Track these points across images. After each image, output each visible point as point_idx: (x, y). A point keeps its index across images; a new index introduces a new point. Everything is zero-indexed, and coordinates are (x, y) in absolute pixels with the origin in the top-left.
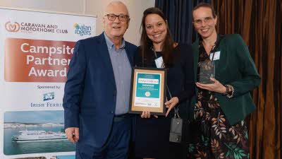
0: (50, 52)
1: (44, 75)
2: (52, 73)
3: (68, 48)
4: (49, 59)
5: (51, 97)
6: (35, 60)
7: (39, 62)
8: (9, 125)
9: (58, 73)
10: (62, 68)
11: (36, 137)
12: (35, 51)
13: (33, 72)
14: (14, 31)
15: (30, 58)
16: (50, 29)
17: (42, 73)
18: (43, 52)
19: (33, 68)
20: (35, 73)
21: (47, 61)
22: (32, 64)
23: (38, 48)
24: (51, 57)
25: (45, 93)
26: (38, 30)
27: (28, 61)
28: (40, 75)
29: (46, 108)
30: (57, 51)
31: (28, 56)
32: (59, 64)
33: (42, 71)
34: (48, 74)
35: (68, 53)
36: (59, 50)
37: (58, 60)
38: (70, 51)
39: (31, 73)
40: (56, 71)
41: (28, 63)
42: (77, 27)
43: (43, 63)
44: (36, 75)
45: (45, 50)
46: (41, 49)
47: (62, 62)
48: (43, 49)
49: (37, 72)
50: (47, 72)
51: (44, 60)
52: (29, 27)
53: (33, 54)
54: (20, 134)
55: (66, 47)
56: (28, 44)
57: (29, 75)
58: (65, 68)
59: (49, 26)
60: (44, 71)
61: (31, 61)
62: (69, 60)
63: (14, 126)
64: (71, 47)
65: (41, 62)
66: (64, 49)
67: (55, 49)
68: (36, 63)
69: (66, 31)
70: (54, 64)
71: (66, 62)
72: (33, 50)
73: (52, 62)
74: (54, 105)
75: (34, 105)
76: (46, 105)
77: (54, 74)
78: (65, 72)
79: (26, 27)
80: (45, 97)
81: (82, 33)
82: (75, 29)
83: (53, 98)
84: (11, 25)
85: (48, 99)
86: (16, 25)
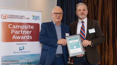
0: (22, 28)
1: (19, 38)
2: (23, 38)
3: (30, 26)
4: (22, 31)
6: (15, 32)
7: (17, 32)
8: (4, 62)
9: (26, 37)
10: (27, 35)
13: (14, 37)
14: (5, 18)
15: (13, 31)
16: (22, 17)
19: (14, 36)
20: (15, 38)
21: (20, 32)
23: (16, 26)
25: (20, 47)
26: (16, 18)
28: (17, 39)
31: (12, 30)
32: (26, 33)
33: (18, 37)
36: (26, 27)
37: (26, 31)
38: (31, 27)
41: (12, 33)
42: (34, 16)
43: (19, 33)
45: (19, 27)
47: (27, 32)
48: (18, 26)
49: (16, 37)
50: (21, 37)
51: (19, 31)
52: (12, 17)
53: (14, 29)
55: (29, 25)
56: (12, 25)
57: (13, 39)
58: (29, 35)
59: (21, 16)
60: (19, 37)
61: (13, 32)
62: (30, 32)
63: (6, 63)
64: (31, 26)
65: (18, 33)
66: (28, 26)
67: (24, 27)
68: (15, 33)
69: (29, 19)
70: (24, 33)
71: (29, 32)
72: (14, 27)
73: (23, 32)
74: (24, 52)
75: (15, 52)
76: (20, 52)
77: (24, 38)
78: (29, 37)
79: (10, 17)
80: (20, 49)
81: (35, 19)
82: (33, 17)
83: (24, 49)
84: (4, 16)
85: (21, 50)
86: (6, 16)
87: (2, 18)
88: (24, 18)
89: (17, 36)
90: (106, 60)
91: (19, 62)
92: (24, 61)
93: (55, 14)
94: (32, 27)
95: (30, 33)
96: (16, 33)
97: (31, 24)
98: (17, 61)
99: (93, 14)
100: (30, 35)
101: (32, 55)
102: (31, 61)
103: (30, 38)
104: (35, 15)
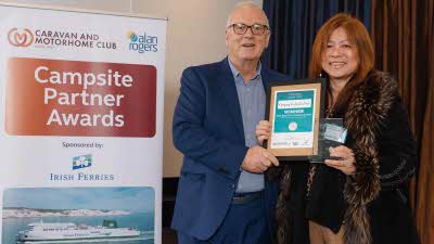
0: (86, 80)
1: (74, 123)
2: (88, 121)
3: (117, 75)
4: (84, 94)
5: (86, 163)
6: (58, 97)
7: (66, 99)
8: (12, 213)
9: (99, 120)
10: (107, 110)
11: (59, 235)
12: (58, 81)
13: (55, 117)
14: (22, 45)
15: (50, 93)
16: (86, 41)
17: (70, 120)
18: (72, 82)
19: (55, 112)
20: (58, 120)
21: (79, 99)
22: (53, 103)
23: (65, 75)
24: (87, 91)
25: (76, 155)
26: (64, 43)
27: (47, 97)
28: (67, 123)
29: (76, 183)
30: (97, 81)
31: (47, 90)
32: (100, 103)
33: (71, 116)
34: (82, 122)
35: (117, 84)
36: (101, 80)
37: (100, 97)
38: (120, 81)
39: (51, 120)
40: (95, 117)
41: (46, 102)
42: (133, 37)
43: (73, 103)
44: (60, 123)
45: (76, 78)
46: (69, 77)
47: (106, 100)
48: (73, 76)
49: (62, 120)
50: (80, 118)
51: (74, 96)
52: (49, 37)
53: (56, 86)
54: (31, 228)
55: (113, 73)
56: (46, 69)
57: (49, 123)
58: (112, 112)
59: (83, 36)
60: (74, 116)
61: (52, 97)
62: (119, 97)
63: (20, 215)
64: (122, 74)
65: (70, 100)
66: (110, 76)
67: (94, 77)
68: (60, 101)
69: (114, 46)
70: (92, 103)
71: (113, 99)
72: (55, 79)
73: (88, 99)
74: (91, 177)
75: (56, 177)
76: (76, 177)
77: (92, 122)
78: (111, 117)
79: (44, 37)
80: (74, 163)
81: (142, 49)
82: (130, 41)
83: (90, 165)
84: (17, 34)
85: (80, 167)
86: (28, 34)
87: (11, 42)
88: (95, 43)
89: (64, 115)
91: (71, 215)
92: (91, 213)
93: (238, 30)
95: (118, 104)
96: (63, 101)
97: (123, 69)
98: (61, 211)
100: (117, 111)
102: (118, 213)
103: (115, 122)
104: (139, 33)
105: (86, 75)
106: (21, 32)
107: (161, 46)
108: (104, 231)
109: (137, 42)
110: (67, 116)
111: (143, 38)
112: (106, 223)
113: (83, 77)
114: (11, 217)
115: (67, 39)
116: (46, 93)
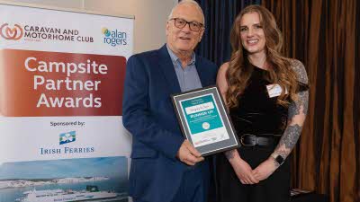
0: (69, 70)
1: (60, 106)
2: (72, 103)
3: (94, 65)
4: (68, 81)
5: (71, 139)
6: (46, 83)
7: (52, 85)
8: (8, 184)
9: (81, 102)
10: (86, 94)
12: (46, 70)
13: (43, 100)
15: (39, 80)
16: (69, 35)
17: (57, 102)
18: (57, 70)
19: (43, 96)
20: (46, 102)
21: (63, 85)
22: (42, 89)
23: (51, 64)
24: (70, 78)
25: (62, 132)
26: (49, 37)
27: (36, 84)
28: (54, 105)
29: (63, 156)
30: (79, 69)
31: (36, 77)
32: (81, 89)
33: (57, 99)
34: (66, 104)
35: (95, 72)
36: (81, 68)
37: (81, 83)
38: (97, 69)
39: (40, 102)
40: (78, 100)
41: (35, 88)
42: (107, 32)
43: (59, 88)
44: (48, 106)
45: (60, 67)
46: (54, 66)
47: (86, 85)
48: (58, 65)
49: (49, 101)
50: (65, 101)
51: (59, 82)
52: (35, 32)
53: (43, 74)
54: (26, 195)
55: (91, 63)
56: (35, 59)
57: (38, 106)
58: (91, 95)
59: (65, 32)
60: (60, 100)
61: (40, 84)
62: (97, 83)
63: (16, 185)
64: (99, 63)
65: (56, 86)
66: (89, 65)
67: (75, 66)
68: (47, 87)
69: (91, 40)
70: (75, 88)
71: (92, 85)
72: (42, 68)
73: (71, 85)
74: (76, 150)
75: (46, 152)
76: (63, 150)
77: (75, 104)
78: (91, 99)
79: (31, 32)
80: (61, 139)
81: (114, 42)
82: (104, 36)
83: (74, 140)
84: (8, 29)
85: (66, 142)
86: (18, 29)
87: (3, 36)
88: (76, 37)
89: (51, 99)
90: (333, 178)
91: (61, 182)
92: (76, 181)
93: (178, 24)
94: (103, 69)
95: (96, 89)
96: (50, 86)
97: (99, 59)
98: (51, 180)
99: (294, 29)
100: (96, 94)
101: (102, 158)
102: (98, 179)
103: (94, 104)
104: (112, 29)
105: (69, 65)
106: (12, 27)
107: (130, 39)
108: (87, 194)
109: (110, 37)
110: (54, 100)
111: (115, 33)
112: (89, 188)
113: (66, 66)
114: (8, 188)
115: (52, 34)
116: (35, 80)
